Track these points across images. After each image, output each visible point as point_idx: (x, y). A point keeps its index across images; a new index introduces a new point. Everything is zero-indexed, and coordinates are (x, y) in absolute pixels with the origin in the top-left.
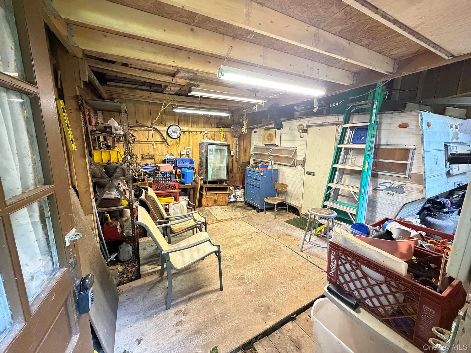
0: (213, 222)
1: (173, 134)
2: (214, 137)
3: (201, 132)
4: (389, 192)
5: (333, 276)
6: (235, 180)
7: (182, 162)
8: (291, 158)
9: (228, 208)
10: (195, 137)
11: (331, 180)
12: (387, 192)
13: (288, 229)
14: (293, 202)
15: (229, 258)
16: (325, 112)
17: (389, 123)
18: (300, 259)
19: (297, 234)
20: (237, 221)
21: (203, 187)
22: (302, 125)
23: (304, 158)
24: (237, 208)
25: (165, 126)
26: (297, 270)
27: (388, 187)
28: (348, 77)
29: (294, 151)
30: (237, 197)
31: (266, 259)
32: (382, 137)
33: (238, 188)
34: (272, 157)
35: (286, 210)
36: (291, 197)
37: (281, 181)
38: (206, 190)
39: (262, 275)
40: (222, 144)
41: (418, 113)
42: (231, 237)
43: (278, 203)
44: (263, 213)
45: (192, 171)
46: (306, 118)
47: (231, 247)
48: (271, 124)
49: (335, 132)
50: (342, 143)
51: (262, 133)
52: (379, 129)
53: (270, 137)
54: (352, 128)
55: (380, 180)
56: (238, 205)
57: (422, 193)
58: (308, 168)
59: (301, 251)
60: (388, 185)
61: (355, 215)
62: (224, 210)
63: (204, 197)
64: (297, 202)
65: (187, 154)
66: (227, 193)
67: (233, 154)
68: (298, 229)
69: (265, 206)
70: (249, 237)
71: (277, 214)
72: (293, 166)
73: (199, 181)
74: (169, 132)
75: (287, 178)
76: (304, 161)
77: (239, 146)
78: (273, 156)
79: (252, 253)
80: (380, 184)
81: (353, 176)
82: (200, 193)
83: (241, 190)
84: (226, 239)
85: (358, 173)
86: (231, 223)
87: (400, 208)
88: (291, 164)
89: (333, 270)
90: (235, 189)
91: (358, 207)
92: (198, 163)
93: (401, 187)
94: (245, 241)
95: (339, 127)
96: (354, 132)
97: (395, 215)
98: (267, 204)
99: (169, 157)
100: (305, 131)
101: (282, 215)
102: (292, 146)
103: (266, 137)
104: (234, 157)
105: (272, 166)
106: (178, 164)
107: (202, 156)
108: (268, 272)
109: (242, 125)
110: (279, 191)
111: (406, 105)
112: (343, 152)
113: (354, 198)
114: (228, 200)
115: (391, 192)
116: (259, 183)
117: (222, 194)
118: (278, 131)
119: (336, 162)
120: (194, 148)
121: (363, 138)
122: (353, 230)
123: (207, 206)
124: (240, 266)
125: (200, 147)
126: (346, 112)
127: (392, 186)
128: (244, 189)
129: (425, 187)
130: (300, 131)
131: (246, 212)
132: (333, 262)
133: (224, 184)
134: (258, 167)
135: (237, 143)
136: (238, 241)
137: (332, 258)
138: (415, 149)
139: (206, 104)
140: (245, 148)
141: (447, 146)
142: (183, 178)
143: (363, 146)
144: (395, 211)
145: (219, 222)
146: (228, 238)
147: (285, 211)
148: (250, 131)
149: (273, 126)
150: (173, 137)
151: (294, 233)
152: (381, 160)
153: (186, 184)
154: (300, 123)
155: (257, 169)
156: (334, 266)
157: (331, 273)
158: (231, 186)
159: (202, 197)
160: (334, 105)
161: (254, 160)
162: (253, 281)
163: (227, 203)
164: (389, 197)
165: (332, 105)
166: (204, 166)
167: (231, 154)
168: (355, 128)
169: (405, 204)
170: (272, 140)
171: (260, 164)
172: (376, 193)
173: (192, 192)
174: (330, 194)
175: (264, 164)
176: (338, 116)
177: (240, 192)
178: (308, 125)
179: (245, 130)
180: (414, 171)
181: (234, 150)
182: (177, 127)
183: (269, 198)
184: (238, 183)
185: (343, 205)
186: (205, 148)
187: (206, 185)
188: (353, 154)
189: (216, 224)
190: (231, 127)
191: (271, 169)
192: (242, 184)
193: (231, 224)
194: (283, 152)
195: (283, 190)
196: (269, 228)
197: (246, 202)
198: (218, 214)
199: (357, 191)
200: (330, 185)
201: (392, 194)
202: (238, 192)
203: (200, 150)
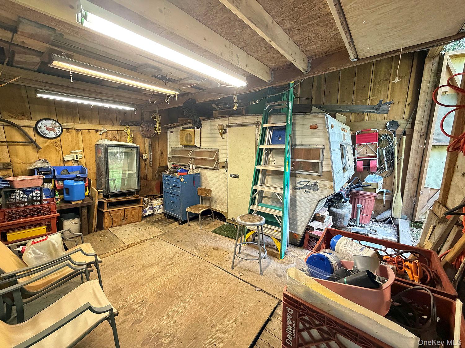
0: (119, 250)
1: (47, 132)
2: (117, 137)
3: (97, 131)
4: (306, 190)
5: (291, 344)
6: (151, 189)
7: (65, 171)
8: (213, 161)
9: (142, 225)
10: (87, 136)
11: (255, 183)
12: (304, 190)
13: (216, 241)
14: (218, 208)
15: (138, 306)
16: (244, 112)
17: (302, 125)
18: (232, 281)
19: (226, 246)
20: (154, 241)
21: (104, 203)
22: (222, 125)
23: (226, 160)
24: (154, 223)
25: (30, 119)
26: (230, 297)
27: (305, 185)
28: (267, 72)
29: (215, 153)
30: (154, 208)
31: (191, 292)
32: (297, 137)
33: (155, 198)
34: (193, 160)
35: (212, 217)
36: (216, 202)
37: (204, 186)
38: (108, 206)
39: (187, 321)
40: (128, 145)
41: (324, 115)
42: (145, 268)
43: (203, 212)
44: (186, 224)
45: (82, 183)
46: (226, 117)
47: (143, 285)
48: (189, 123)
49: (255, 133)
50: (263, 144)
51: (179, 133)
52: (294, 129)
53: (189, 138)
54: (270, 128)
55: (298, 180)
56: (155, 218)
57: (332, 189)
58: (231, 171)
59: (233, 268)
60: (305, 184)
61: (281, 217)
62: (136, 228)
63: (106, 215)
64: (222, 207)
65: (76, 159)
66: (140, 206)
67: (145, 158)
68: (227, 238)
69: (188, 217)
70: (169, 263)
71: (202, 224)
72: (216, 168)
73: (95, 196)
74: (38, 129)
75: (210, 182)
76: (226, 163)
77: (153, 148)
78: (193, 158)
79: (173, 287)
80: (298, 183)
81: (274, 177)
82: (99, 211)
83: (159, 200)
84: (137, 272)
85: (281, 173)
86: (145, 246)
87: (316, 205)
88: (214, 167)
89: (292, 336)
90: (151, 200)
91: (283, 208)
92: (95, 171)
93: (315, 184)
94: (164, 271)
95: (258, 127)
96: (272, 132)
97: (313, 212)
98: (190, 213)
99: (39, 165)
100: (225, 131)
101: (208, 224)
102: (214, 147)
103: (184, 138)
104: (148, 161)
105: (193, 170)
106: (56, 175)
107: (100, 161)
108: (195, 313)
109: (154, 123)
110: (203, 197)
111: (312, 108)
112: (264, 153)
113: (279, 199)
114: (142, 215)
115: (308, 190)
116: (179, 191)
117: (133, 209)
118: (197, 131)
119: (259, 164)
120: (87, 151)
121: (280, 139)
122: (312, 269)
123: (111, 227)
124: (156, 316)
125: (96, 150)
126: (264, 113)
127: (308, 184)
128: (162, 198)
129: (334, 184)
130: (221, 131)
131: (165, 226)
132: (292, 325)
133: (136, 195)
134: (177, 172)
135: (150, 145)
136: (153, 272)
137: (288, 319)
138: (324, 149)
139: (100, 93)
140: (161, 150)
141: (342, 146)
142: (68, 193)
143: (283, 147)
144: (312, 208)
145: (128, 248)
146: (140, 270)
147: (210, 218)
148: (166, 131)
149: (191, 125)
150: (47, 136)
151: (222, 245)
152: (297, 160)
153: (73, 203)
154: (220, 123)
155: (176, 174)
156: (292, 331)
157: (288, 341)
158: (146, 197)
159: (103, 216)
160: (254, 103)
161: (172, 164)
162: (174, 337)
163: (141, 218)
164: (307, 195)
165: (252, 103)
166: (104, 175)
167: (144, 158)
168: (273, 128)
169: (320, 201)
170: (191, 141)
171: (179, 169)
172: (295, 192)
173: (85, 212)
174: (255, 197)
175: (184, 168)
176: (256, 117)
177: (158, 202)
178: (228, 125)
179: (158, 129)
180: (325, 169)
181: (146, 152)
182: (54, 122)
183: (193, 207)
184: (155, 192)
185: (268, 207)
186: (103, 151)
187: (107, 200)
188: (273, 154)
189: (124, 251)
190: (140, 126)
191: (192, 173)
192: (160, 192)
193: (145, 248)
194: (204, 154)
195: (208, 195)
196: (194, 244)
197: (165, 214)
198: (127, 236)
199: (281, 192)
200: (255, 188)
201: (309, 192)
202: (155, 203)
203: (96, 154)
